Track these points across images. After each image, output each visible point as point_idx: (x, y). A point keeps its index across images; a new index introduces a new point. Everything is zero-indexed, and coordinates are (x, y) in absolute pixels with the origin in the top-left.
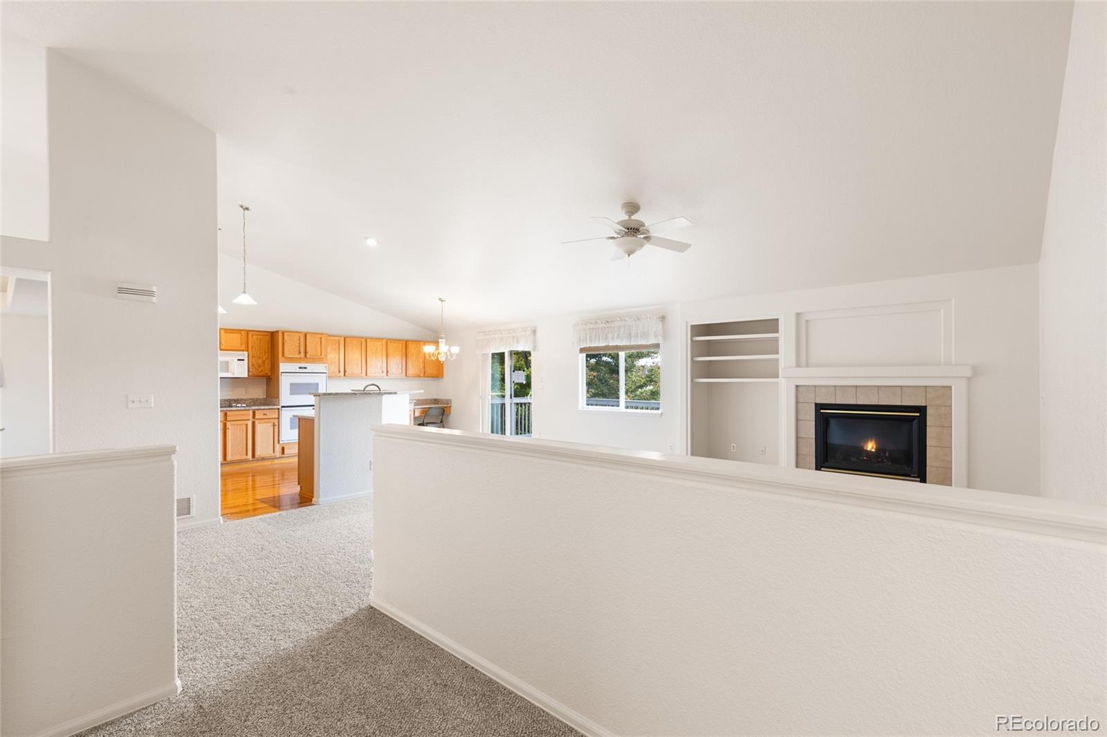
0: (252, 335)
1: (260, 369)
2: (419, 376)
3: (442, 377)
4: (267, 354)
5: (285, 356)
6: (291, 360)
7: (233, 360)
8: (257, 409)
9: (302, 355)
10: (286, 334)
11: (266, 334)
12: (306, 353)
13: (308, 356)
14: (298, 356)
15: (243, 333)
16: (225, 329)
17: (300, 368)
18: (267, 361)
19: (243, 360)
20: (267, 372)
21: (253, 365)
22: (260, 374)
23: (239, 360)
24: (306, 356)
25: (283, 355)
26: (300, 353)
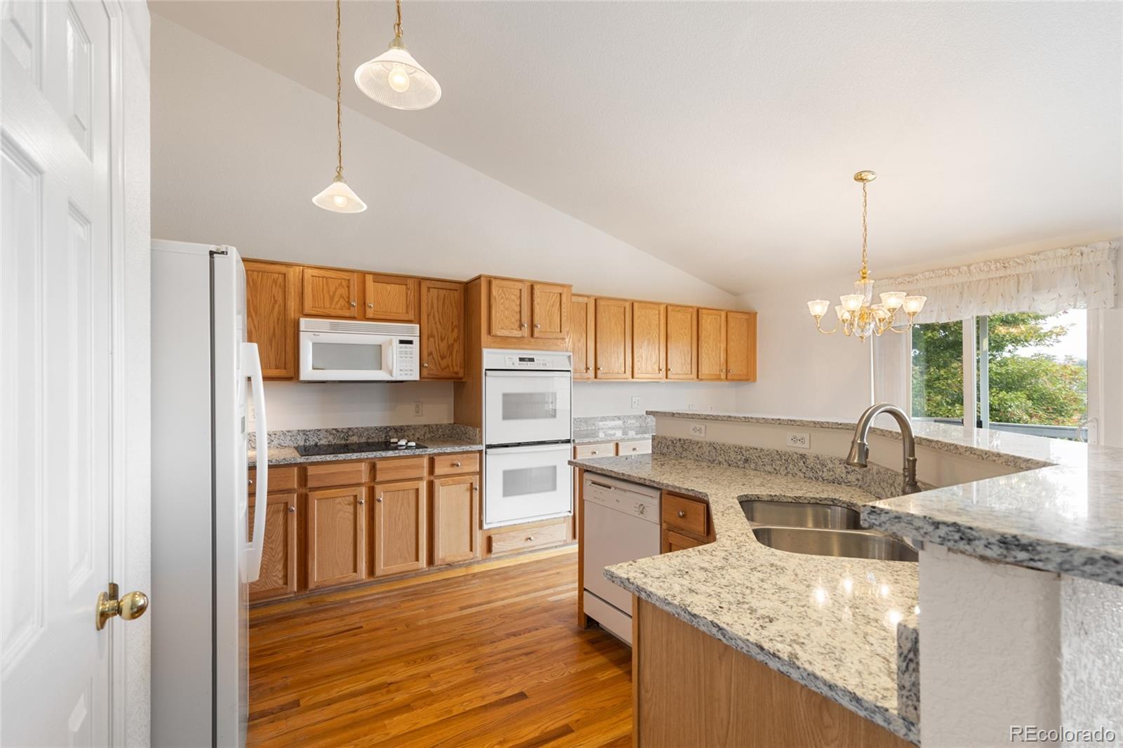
0: (429, 288)
1: (444, 363)
2: (719, 379)
3: (755, 380)
4: (456, 330)
5: (494, 332)
6: (505, 342)
7: (390, 342)
8: (440, 454)
9: (526, 331)
10: (494, 283)
11: (453, 286)
12: (532, 326)
13: (536, 334)
14: (517, 333)
15: (410, 282)
16: (375, 274)
17: (521, 359)
18: (456, 347)
19: (410, 342)
20: (456, 369)
21: (430, 354)
22: (444, 374)
23: (402, 342)
24: (532, 335)
25: (489, 332)
26: (521, 326)
